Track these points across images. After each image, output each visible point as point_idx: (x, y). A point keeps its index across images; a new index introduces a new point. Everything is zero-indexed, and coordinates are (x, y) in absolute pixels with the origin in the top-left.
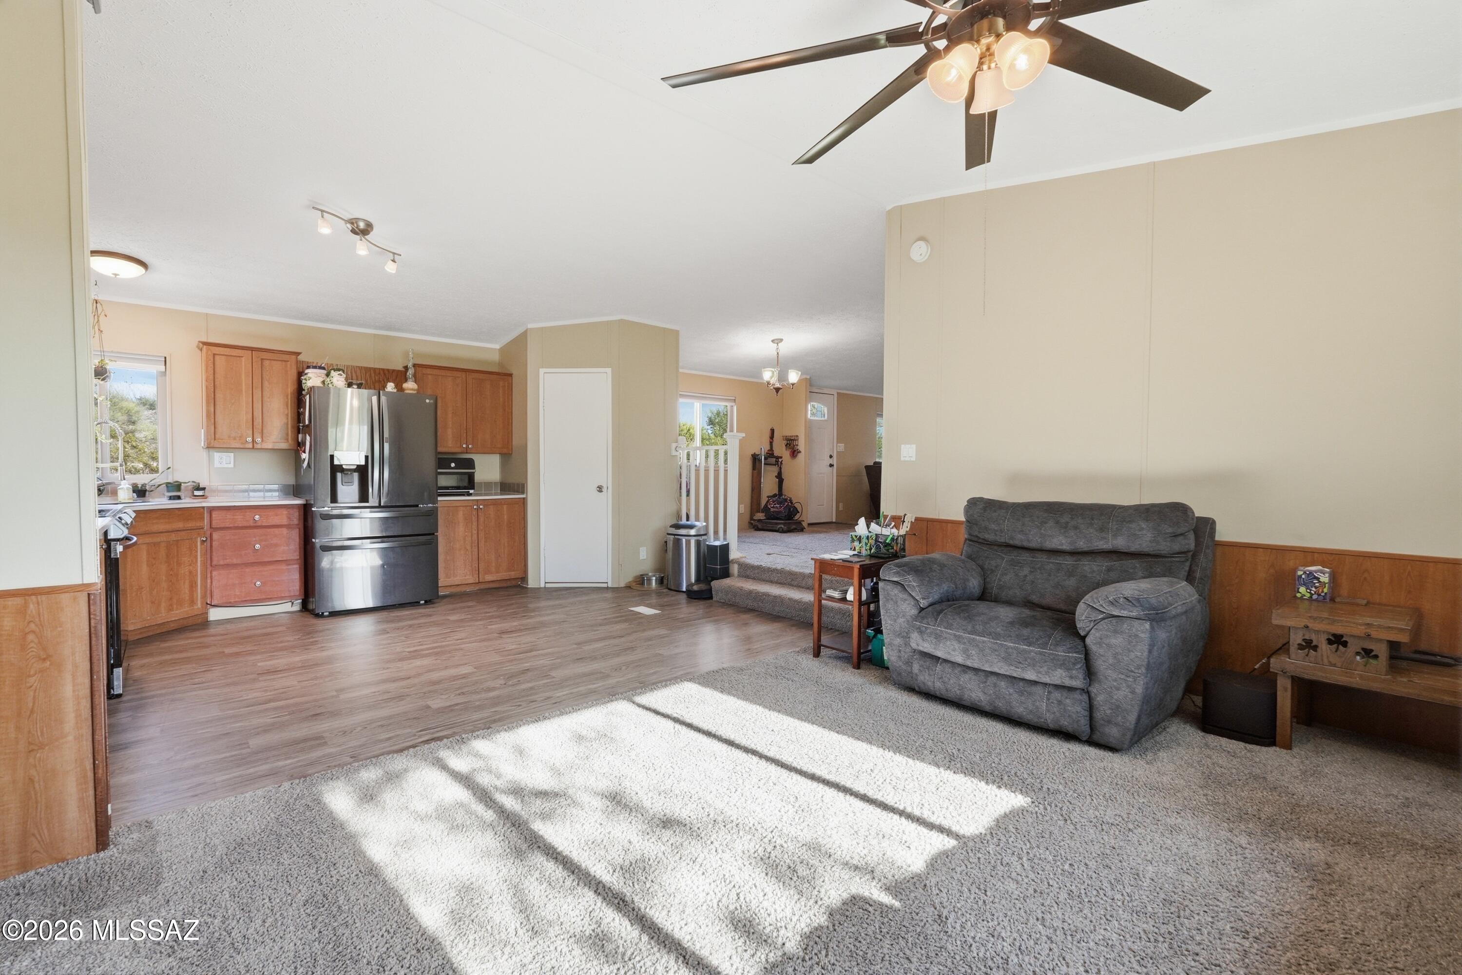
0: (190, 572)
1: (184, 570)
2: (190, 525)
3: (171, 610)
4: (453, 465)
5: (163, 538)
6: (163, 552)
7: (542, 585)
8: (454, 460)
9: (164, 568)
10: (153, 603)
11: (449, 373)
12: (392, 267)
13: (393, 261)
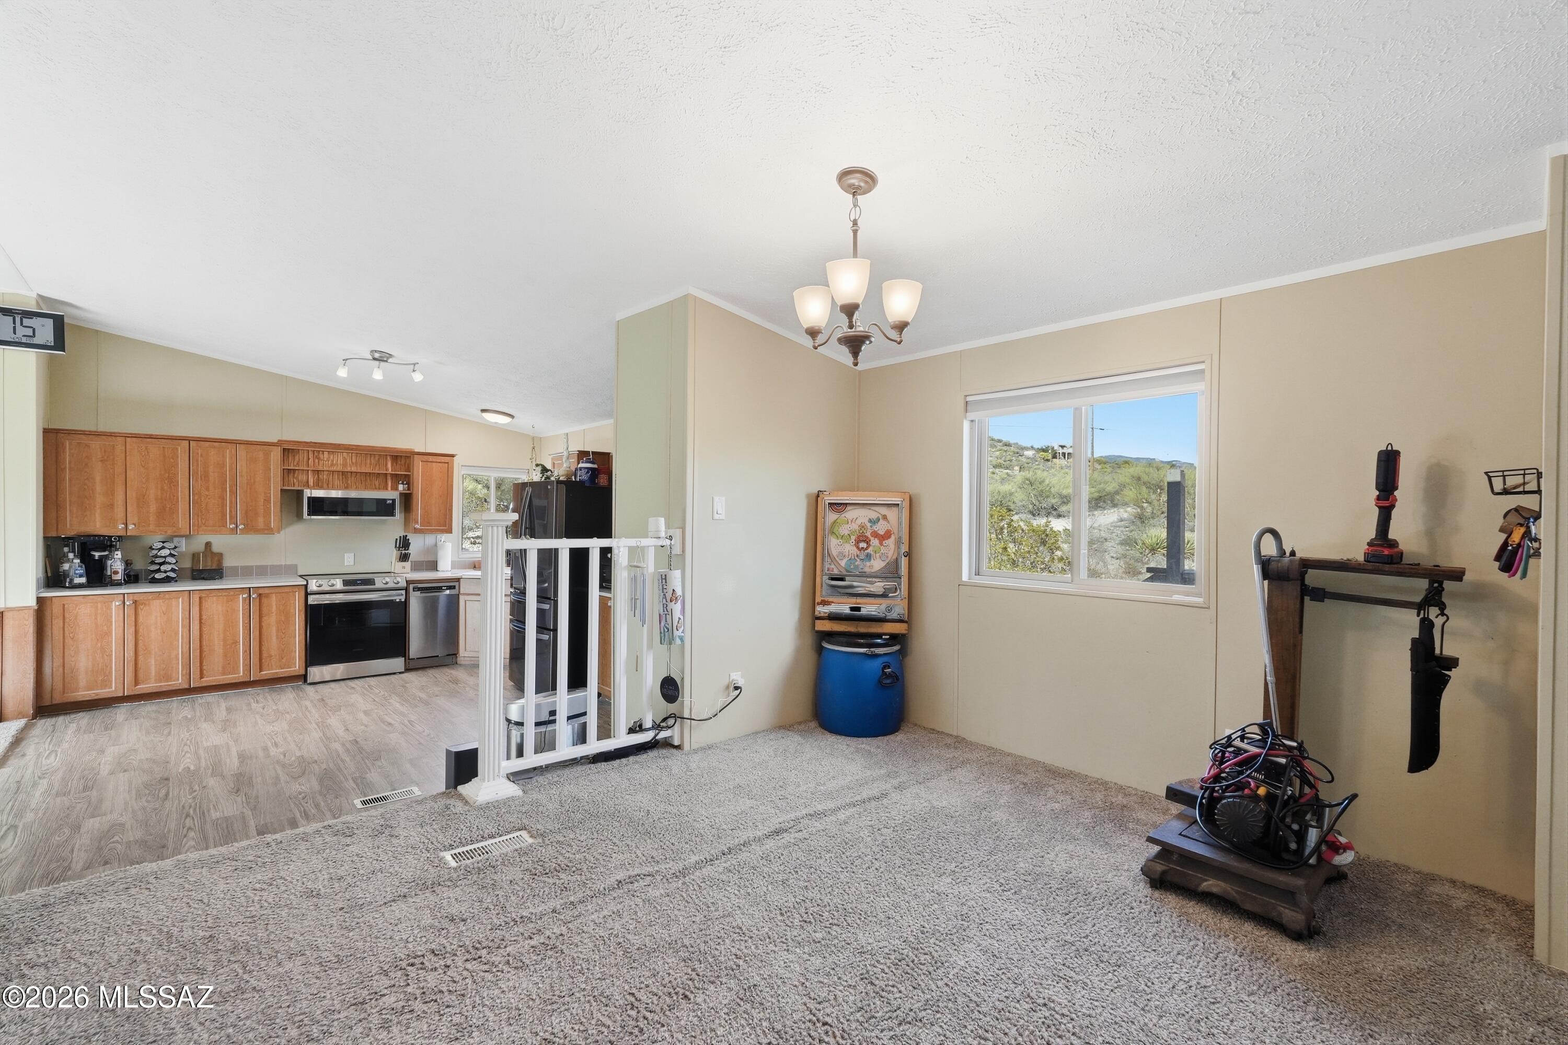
12: (417, 377)
13: (414, 371)
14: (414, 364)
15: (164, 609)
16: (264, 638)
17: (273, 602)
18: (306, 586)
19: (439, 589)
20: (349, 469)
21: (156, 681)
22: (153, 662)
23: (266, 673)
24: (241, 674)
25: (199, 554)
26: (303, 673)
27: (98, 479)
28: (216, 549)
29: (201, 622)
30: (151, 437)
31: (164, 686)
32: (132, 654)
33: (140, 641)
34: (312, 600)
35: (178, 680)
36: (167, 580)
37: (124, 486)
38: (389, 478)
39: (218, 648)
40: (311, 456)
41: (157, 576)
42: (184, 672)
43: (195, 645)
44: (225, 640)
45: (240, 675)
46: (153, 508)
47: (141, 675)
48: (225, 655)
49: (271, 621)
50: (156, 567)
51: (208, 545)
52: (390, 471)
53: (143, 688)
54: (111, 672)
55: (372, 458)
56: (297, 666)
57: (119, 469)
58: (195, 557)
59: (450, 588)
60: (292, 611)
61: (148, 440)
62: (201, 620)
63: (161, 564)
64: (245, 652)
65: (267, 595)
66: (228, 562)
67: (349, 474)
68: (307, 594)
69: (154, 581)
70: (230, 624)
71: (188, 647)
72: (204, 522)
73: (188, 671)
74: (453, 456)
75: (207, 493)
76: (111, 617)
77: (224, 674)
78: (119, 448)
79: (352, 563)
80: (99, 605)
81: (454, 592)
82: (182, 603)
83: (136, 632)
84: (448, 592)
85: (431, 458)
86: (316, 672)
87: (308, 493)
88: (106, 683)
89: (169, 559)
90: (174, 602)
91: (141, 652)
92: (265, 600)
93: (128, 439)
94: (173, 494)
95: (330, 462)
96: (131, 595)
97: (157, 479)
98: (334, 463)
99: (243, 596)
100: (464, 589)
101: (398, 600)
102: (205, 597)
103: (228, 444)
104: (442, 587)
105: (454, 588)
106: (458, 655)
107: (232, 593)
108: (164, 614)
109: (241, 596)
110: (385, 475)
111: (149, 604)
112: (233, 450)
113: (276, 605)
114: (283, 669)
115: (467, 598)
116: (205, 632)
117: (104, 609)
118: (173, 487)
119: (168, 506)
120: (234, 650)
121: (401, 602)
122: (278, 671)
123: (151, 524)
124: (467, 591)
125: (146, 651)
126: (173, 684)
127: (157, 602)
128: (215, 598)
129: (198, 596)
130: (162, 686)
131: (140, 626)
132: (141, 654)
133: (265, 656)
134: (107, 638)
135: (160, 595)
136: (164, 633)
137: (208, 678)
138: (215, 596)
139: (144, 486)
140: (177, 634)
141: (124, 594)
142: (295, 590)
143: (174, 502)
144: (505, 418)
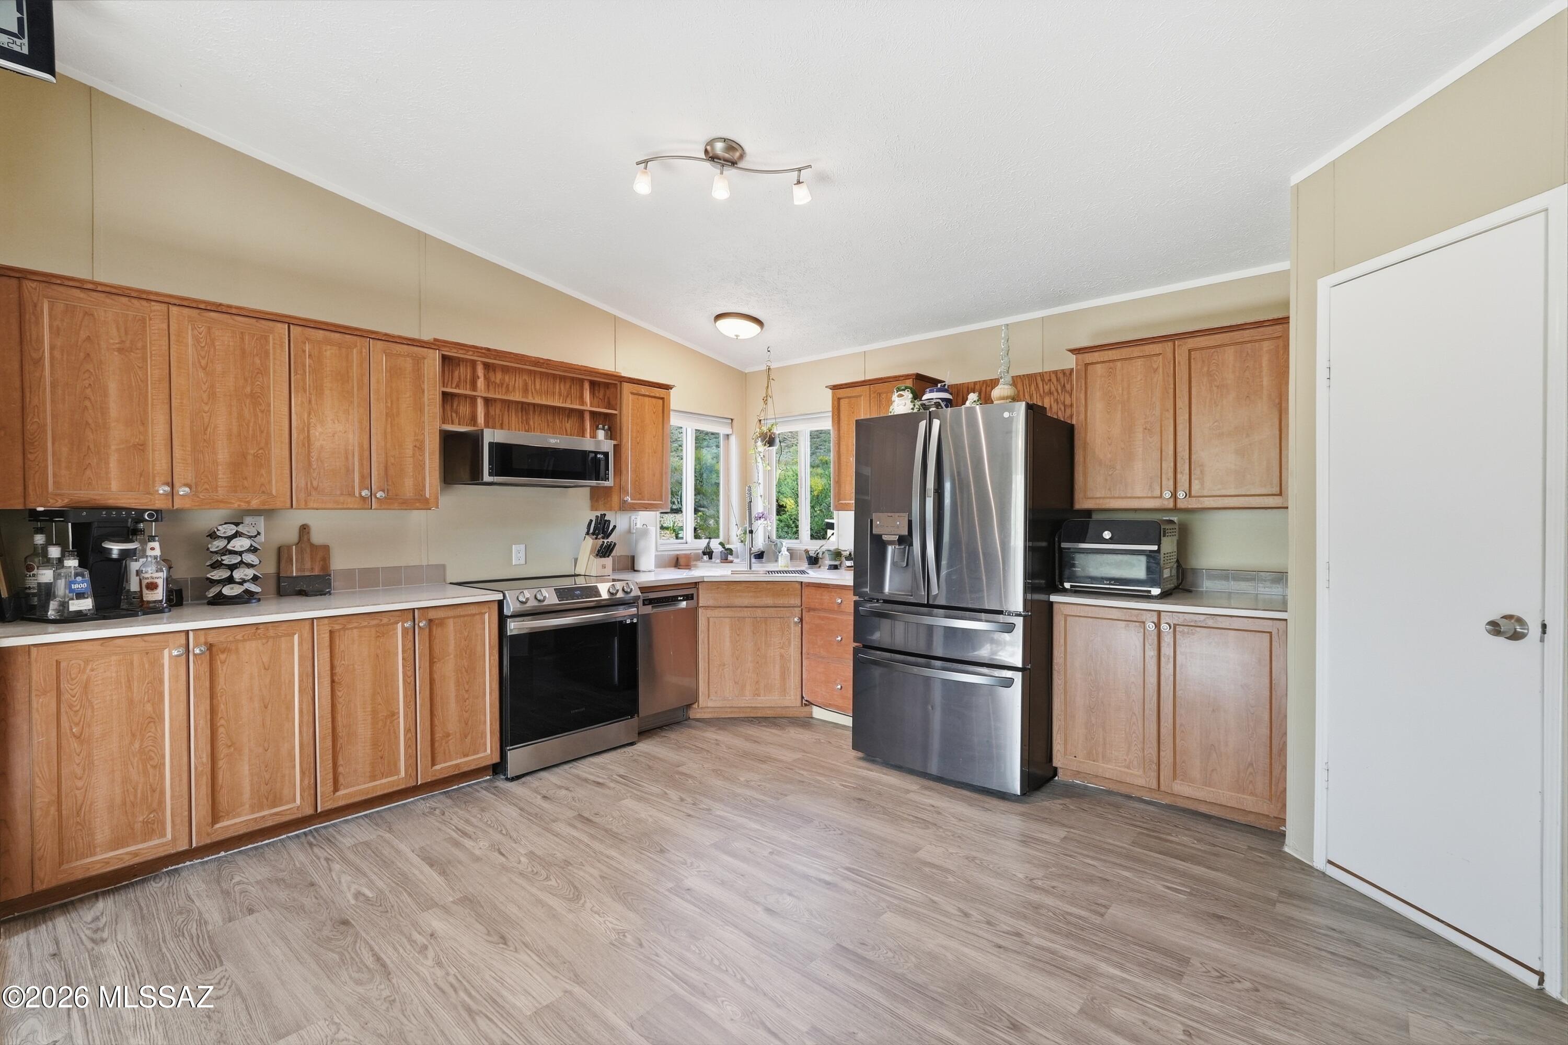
0: (782, 656)
1: (774, 653)
2: (781, 601)
3: (759, 695)
4: (1107, 535)
5: (747, 613)
6: (749, 629)
7: (1319, 863)
8: (1107, 525)
9: (749, 646)
10: (736, 683)
11: (1136, 351)
12: (802, 196)
13: (799, 182)
14: (800, 170)
15: (265, 659)
16: (438, 699)
17: (450, 634)
18: (500, 604)
19: (674, 599)
20: (530, 400)
21: (253, 810)
22: (245, 770)
23: (443, 767)
24: (403, 774)
25: (289, 548)
26: (496, 759)
27: (113, 387)
28: (317, 538)
29: (333, 681)
30: (218, 308)
31: (269, 815)
32: (206, 758)
33: (221, 730)
34: (513, 627)
35: (295, 801)
36: (247, 598)
37: (167, 406)
38: (587, 417)
39: (364, 731)
40: (480, 371)
41: (227, 591)
42: (306, 782)
43: (322, 727)
44: (374, 712)
45: (400, 777)
46: (223, 455)
47: (224, 799)
48: (375, 744)
49: (448, 668)
50: (222, 574)
51: (304, 529)
52: (588, 407)
53: (231, 825)
54: (161, 802)
55: (563, 383)
56: (488, 752)
57: (154, 372)
58: (282, 553)
59: (688, 597)
60: (479, 648)
61: (212, 314)
62: (333, 675)
63: (232, 567)
64: (407, 731)
65: (441, 622)
66: (339, 563)
67: (531, 408)
68: (502, 620)
69: (220, 601)
70: (383, 679)
71: (311, 730)
72: (314, 485)
73: (312, 781)
74: (667, 387)
75: (319, 428)
76: (161, 681)
77: (373, 778)
78: (157, 325)
79: (523, 562)
80: (136, 658)
81: (692, 603)
82: (300, 644)
83: (213, 711)
84: (684, 604)
85: (644, 390)
86: (518, 757)
87: (490, 436)
88: (153, 828)
89: (249, 558)
90: (283, 643)
91: (222, 751)
92: (437, 631)
93: (174, 310)
94: (260, 428)
95: (505, 386)
96: (203, 632)
97: (230, 396)
98: (511, 388)
99: (403, 626)
100: (704, 598)
101: (628, 621)
102: (339, 630)
103: (355, 337)
104: (678, 596)
105: (692, 598)
106: (694, 706)
107: (385, 620)
108: (265, 669)
109: (400, 625)
110: (581, 413)
111: (237, 649)
112: (364, 350)
113: (455, 639)
114: (466, 755)
115: (710, 613)
116: (340, 700)
117: (147, 666)
118: (260, 414)
119: (252, 452)
120: (389, 730)
121: (632, 623)
122: (459, 761)
123: (221, 487)
124: (711, 603)
125: (232, 749)
126: (284, 810)
127: (252, 647)
128: (355, 631)
129: (327, 628)
130: (264, 817)
131: (221, 697)
132: (222, 756)
133: (438, 736)
134: (153, 730)
135: (259, 631)
136: (266, 707)
137: (347, 788)
138: (356, 628)
139: (206, 408)
140: (290, 707)
141: (188, 631)
142: (483, 611)
143: (262, 445)
144: (755, 328)
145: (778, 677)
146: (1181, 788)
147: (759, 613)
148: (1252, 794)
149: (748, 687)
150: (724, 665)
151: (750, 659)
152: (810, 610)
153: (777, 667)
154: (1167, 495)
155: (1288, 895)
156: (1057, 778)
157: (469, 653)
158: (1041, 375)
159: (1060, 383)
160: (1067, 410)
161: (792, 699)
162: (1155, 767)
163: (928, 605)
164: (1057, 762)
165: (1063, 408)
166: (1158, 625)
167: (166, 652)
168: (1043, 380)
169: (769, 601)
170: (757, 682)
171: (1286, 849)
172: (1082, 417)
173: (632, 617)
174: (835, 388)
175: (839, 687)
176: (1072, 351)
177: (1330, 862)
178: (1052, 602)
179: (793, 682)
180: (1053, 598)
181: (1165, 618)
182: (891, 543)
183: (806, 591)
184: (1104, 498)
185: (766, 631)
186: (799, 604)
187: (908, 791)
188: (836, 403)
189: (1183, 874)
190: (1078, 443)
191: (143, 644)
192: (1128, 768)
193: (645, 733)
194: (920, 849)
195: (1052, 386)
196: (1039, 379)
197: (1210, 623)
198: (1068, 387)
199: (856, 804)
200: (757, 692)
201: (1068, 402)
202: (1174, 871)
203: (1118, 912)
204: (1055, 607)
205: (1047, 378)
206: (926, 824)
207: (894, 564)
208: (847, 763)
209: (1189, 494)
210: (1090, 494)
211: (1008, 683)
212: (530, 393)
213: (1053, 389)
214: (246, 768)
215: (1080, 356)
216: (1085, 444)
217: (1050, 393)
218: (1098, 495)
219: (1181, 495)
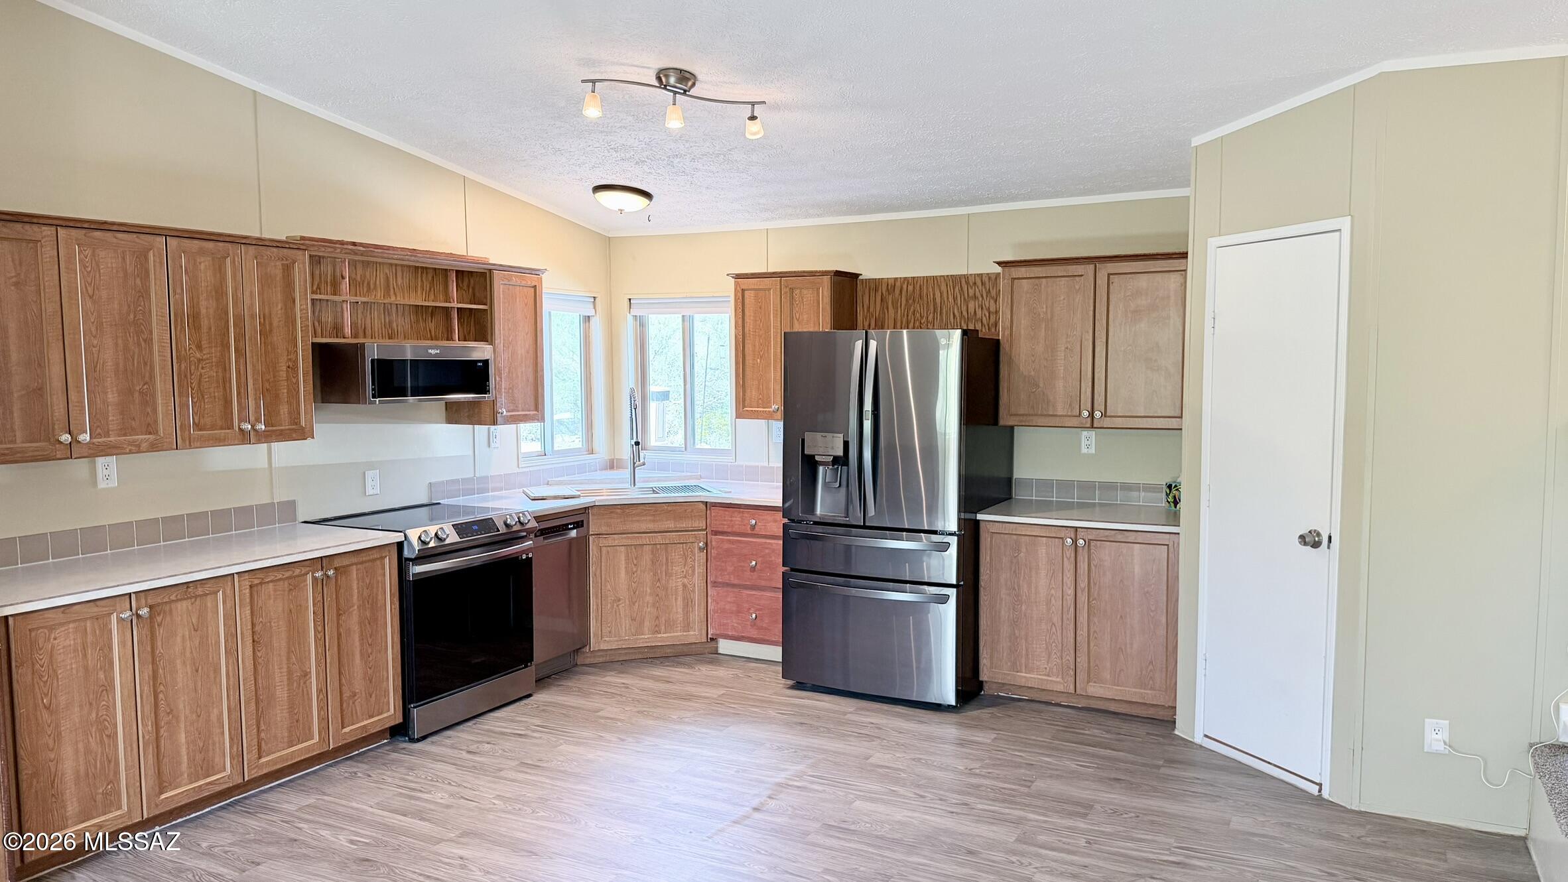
0: (684, 586)
1: (676, 583)
2: (683, 525)
3: (658, 632)
5: (645, 539)
6: (647, 558)
7: (1198, 739)
9: (648, 577)
10: (634, 620)
12: (754, 130)
13: (753, 118)
14: (753, 104)
15: (195, 619)
16: (345, 655)
17: (353, 582)
18: (400, 546)
19: (564, 528)
21: (191, 779)
22: (182, 738)
23: (352, 729)
24: (316, 738)
26: (399, 720)
27: (12, 328)
29: (254, 640)
31: (204, 784)
32: (148, 728)
33: (161, 696)
34: (412, 572)
35: (225, 769)
37: (61, 343)
38: (455, 315)
39: (281, 692)
40: (344, 270)
42: (233, 750)
43: (246, 689)
44: (290, 672)
45: (312, 744)
46: (112, 394)
47: (168, 768)
48: (291, 707)
49: (353, 620)
52: (455, 304)
53: (173, 793)
54: (117, 773)
55: (424, 275)
56: (393, 708)
57: (48, 308)
59: (578, 525)
60: (382, 596)
61: (98, 234)
62: (254, 633)
64: (319, 691)
65: (346, 571)
68: (402, 564)
70: (298, 635)
71: (238, 693)
72: (197, 421)
73: (239, 748)
74: (540, 273)
75: (198, 355)
76: (111, 648)
77: (289, 742)
78: (46, 250)
79: (379, 490)
80: (89, 624)
81: (582, 531)
82: (224, 602)
83: (152, 677)
84: (574, 533)
85: (514, 277)
86: (423, 715)
87: (371, 351)
88: (111, 798)
90: (209, 601)
91: (164, 718)
92: (342, 580)
93: (62, 233)
94: (143, 359)
95: (365, 284)
96: (143, 594)
97: (115, 325)
98: (372, 287)
99: (313, 576)
100: (594, 525)
101: (524, 557)
102: (257, 585)
103: (226, 244)
104: (568, 524)
105: (582, 526)
106: (584, 650)
107: (297, 572)
108: (195, 630)
109: (309, 577)
110: (447, 311)
111: (171, 610)
112: (236, 259)
113: (358, 588)
114: (371, 717)
115: (603, 542)
116: (260, 660)
117: (97, 632)
118: (143, 344)
119: (138, 388)
120: (303, 690)
121: (527, 558)
122: (366, 722)
123: (112, 431)
124: (604, 529)
125: (171, 716)
126: (218, 779)
127: (183, 606)
128: (271, 584)
129: (248, 583)
130: (200, 786)
131: (159, 661)
132: (163, 724)
133: (346, 695)
134: (106, 698)
135: (190, 590)
136: (197, 671)
137: (268, 755)
138: (271, 581)
139: (95, 342)
140: (217, 670)
141: (130, 593)
142: (384, 555)
143: (147, 379)
144: (641, 201)
145: (680, 610)
146: (1094, 690)
147: (659, 538)
148: (1152, 689)
149: (647, 624)
150: (619, 600)
151: (649, 591)
152: (716, 533)
153: (680, 602)
154: (1086, 414)
155: (1171, 762)
156: (983, 692)
157: (371, 603)
158: (966, 277)
159: (985, 288)
160: (991, 317)
161: (695, 635)
162: (1072, 673)
163: (864, 527)
164: (984, 676)
165: (987, 315)
166: (1075, 541)
167: (114, 617)
168: (967, 283)
169: (670, 525)
170: (657, 617)
171: (1176, 732)
172: (1007, 332)
173: (526, 551)
174: (738, 277)
175: (754, 616)
176: (999, 263)
177: (1206, 736)
178: (979, 520)
179: (697, 614)
180: (980, 517)
181: (1081, 533)
182: (824, 464)
183: (715, 511)
184: (1026, 415)
185: (667, 559)
186: (704, 528)
187: (845, 714)
188: (740, 295)
189: (1094, 756)
190: (1003, 358)
191: (96, 609)
192: (1048, 676)
193: (542, 681)
194: (871, 756)
195: (977, 290)
196: (963, 281)
197: (1120, 537)
198: (993, 293)
199: (799, 728)
200: (657, 629)
201: (992, 309)
202: (1085, 754)
203: (1040, 784)
204: (982, 525)
205: (971, 281)
206: (870, 738)
207: (825, 484)
208: (775, 694)
209: (1104, 415)
210: (1013, 410)
211: (944, 599)
212: (392, 290)
213: (978, 294)
214: (183, 735)
215: (1007, 269)
216: (1010, 362)
217: (975, 297)
218: (1021, 412)
219: (1098, 414)
